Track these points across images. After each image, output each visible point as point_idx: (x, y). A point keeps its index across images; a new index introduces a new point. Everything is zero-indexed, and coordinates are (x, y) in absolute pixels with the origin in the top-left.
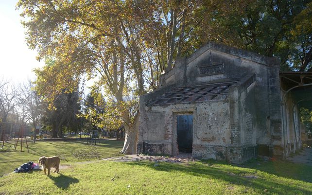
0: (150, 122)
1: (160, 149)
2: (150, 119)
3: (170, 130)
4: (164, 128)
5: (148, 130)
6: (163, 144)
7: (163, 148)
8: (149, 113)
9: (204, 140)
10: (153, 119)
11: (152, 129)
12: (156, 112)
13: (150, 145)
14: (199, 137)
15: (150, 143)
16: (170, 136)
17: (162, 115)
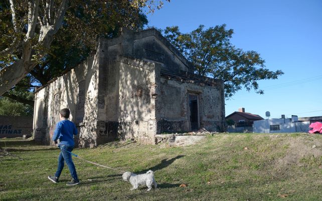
0: (166, 96)
1: (180, 126)
2: (166, 93)
3: (185, 107)
4: (181, 104)
5: (165, 105)
6: (182, 121)
7: (182, 125)
8: (164, 86)
9: (208, 117)
10: (169, 93)
11: (169, 105)
12: (172, 87)
13: (169, 122)
14: (206, 115)
15: (169, 121)
16: (185, 113)
17: (178, 91)
